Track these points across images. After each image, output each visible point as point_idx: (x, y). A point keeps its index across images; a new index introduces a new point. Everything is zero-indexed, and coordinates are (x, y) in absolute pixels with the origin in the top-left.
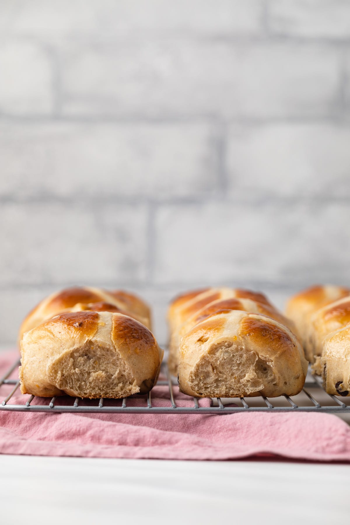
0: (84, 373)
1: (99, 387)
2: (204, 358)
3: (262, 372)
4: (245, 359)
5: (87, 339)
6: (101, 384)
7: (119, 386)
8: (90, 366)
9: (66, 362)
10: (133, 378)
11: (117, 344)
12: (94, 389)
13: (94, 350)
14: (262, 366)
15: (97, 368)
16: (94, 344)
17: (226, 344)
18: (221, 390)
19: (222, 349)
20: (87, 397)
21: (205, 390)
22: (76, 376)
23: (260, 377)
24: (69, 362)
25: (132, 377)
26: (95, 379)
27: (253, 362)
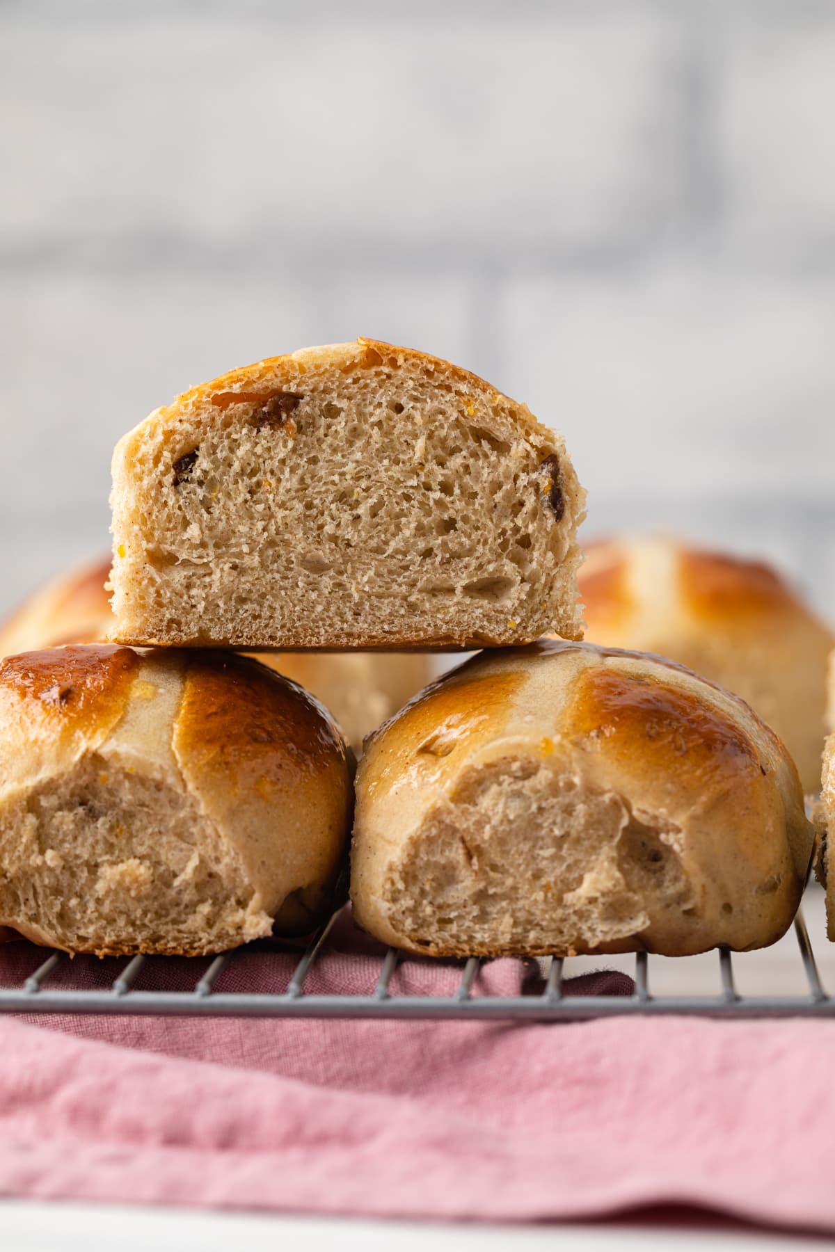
0: (78, 866)
1: (128, 916)
2: (435, 816)
3: (645, 868)
4: (582, 821)
5: (83, 745)
6: (136, 904)
7: (200, 912)
8: (97, 842)
9: (11, 828)
10: (250, 885)
11: (190, 765)
12: (111, 921)
13: (110, 787)
14: (644, 844)
15: (121, 850)
16: (110, 764)
17: (515, 766)
18: (494, 930)
19: (500, 784)
20: (87, 951)
21: (440, 930)
22: (49, 878)
23: (635, 886)
24: (23, 828)
25: (246, 881)
26: (113, 887)
27: (610, 833)
